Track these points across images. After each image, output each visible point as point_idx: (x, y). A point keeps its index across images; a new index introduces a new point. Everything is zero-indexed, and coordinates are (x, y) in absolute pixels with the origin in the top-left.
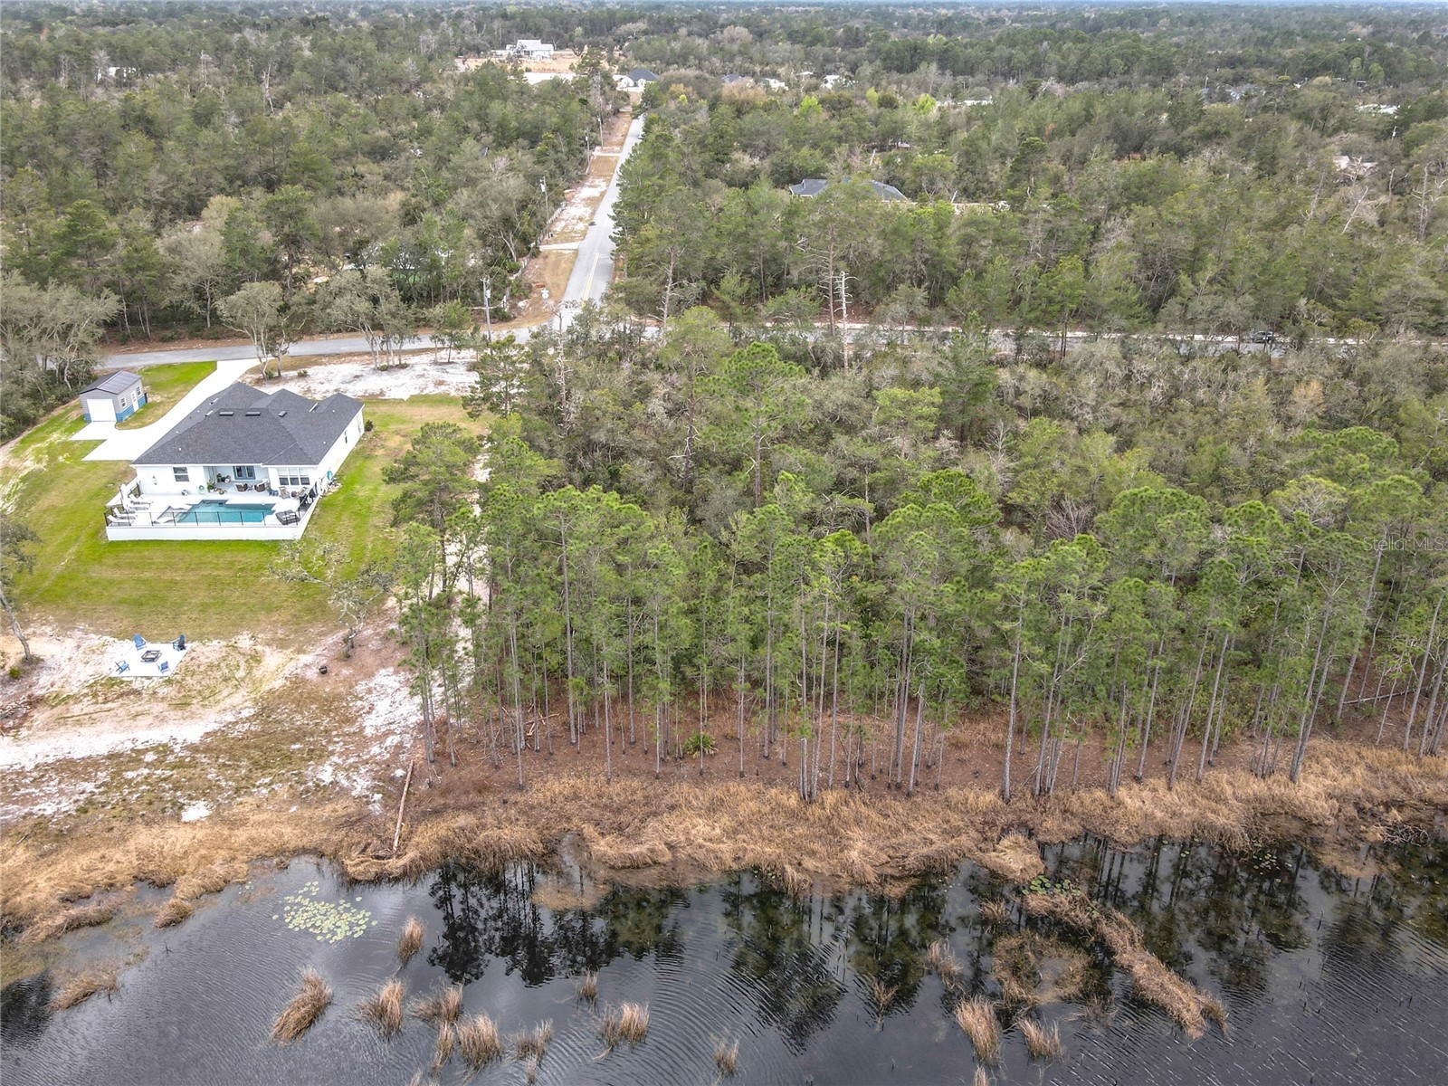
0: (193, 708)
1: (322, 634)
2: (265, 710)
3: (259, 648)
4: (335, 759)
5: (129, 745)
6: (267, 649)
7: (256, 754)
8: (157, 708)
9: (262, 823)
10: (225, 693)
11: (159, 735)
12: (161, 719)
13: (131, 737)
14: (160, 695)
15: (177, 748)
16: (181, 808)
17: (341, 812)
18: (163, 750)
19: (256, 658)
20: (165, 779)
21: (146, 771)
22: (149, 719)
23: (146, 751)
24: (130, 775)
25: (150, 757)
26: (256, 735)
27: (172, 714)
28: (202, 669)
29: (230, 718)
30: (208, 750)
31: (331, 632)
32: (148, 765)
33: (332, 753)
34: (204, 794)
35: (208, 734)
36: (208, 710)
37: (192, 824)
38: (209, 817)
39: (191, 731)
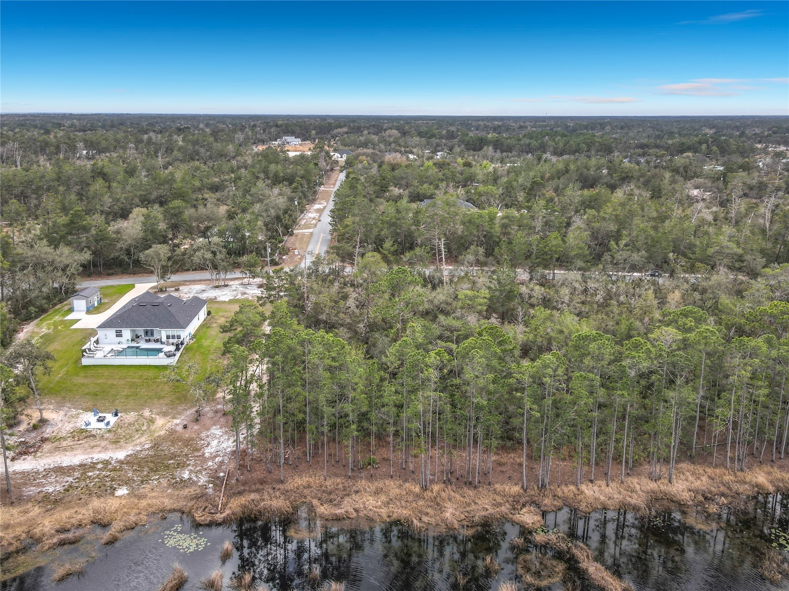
0: (121, 444)
1: (185, 410)
2: (156, 445)
3: (153, 416)
4: (190, 468)
5: (90, 460)
6: (158, 417)
7: (151, 465)
8: (103, 443)
9: (154, 497)
10: (137, 437)
11: (104, 456)
12: (105, 449)
13: (91, 456)
14: (105, 437)
15: (113, 462)
16: (114, 490)
17: (193, 493)
18: (106, 463)
19: (152, 421)
20: (107, 476)
21: (98, 472)
22: (100, 449)
23: (98, 463)
24: (90, 474)
25: (100, 466)
26: (152, 456)
27: (110, 446)
28: (126, 425)
29: (139, 448)
30: (128, 463)
31: (189, 408)
32: (99, 470)
33: (189, 465)
34: (126, 484)
35: (128, 456)
36: (128, 445)
37: (120, 497)
38: (128, 494)
39: (121, 455)
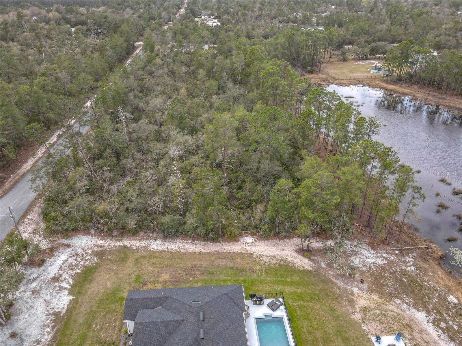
0: (407, 322)
1: (339, 288)
2: (392, 296)
3: (358, 310)
4: (403, 268)
5: (443, 337)
6: (357, 306)
7: (416, 291)
8: (417, 336)
9: (442, 279)
10: (392, 313)
11: (431, 329)
12: (422, 331)
13: (437, 339)
14: (410, 337)
15: (432, 318)
16: (455, 304)
18: (436, 323)
19: (364, 309)
20: (448, 315)
21: (450, 323)
22: (424, 336)
23: (440, 328)
24: (456, 327)
25: (443, 325)
26: (407, 294)
27: (416, 328)
28: (385, 326)
29: (405, 306)
30: (425, 306)
31: (336, 285)
32: (446, 323)
33: (401, 269)
34: (445, 299)
35: (418, 310)
36: (405, 316)
37: (458, 299)
38: (452, 295)
39: (420, 316)
